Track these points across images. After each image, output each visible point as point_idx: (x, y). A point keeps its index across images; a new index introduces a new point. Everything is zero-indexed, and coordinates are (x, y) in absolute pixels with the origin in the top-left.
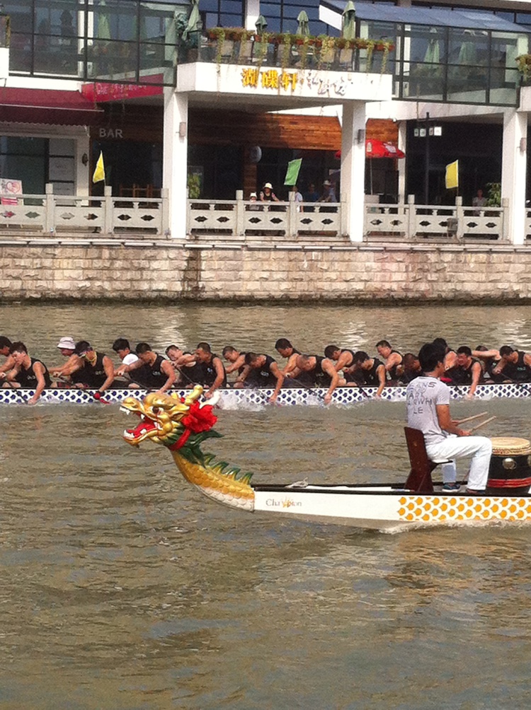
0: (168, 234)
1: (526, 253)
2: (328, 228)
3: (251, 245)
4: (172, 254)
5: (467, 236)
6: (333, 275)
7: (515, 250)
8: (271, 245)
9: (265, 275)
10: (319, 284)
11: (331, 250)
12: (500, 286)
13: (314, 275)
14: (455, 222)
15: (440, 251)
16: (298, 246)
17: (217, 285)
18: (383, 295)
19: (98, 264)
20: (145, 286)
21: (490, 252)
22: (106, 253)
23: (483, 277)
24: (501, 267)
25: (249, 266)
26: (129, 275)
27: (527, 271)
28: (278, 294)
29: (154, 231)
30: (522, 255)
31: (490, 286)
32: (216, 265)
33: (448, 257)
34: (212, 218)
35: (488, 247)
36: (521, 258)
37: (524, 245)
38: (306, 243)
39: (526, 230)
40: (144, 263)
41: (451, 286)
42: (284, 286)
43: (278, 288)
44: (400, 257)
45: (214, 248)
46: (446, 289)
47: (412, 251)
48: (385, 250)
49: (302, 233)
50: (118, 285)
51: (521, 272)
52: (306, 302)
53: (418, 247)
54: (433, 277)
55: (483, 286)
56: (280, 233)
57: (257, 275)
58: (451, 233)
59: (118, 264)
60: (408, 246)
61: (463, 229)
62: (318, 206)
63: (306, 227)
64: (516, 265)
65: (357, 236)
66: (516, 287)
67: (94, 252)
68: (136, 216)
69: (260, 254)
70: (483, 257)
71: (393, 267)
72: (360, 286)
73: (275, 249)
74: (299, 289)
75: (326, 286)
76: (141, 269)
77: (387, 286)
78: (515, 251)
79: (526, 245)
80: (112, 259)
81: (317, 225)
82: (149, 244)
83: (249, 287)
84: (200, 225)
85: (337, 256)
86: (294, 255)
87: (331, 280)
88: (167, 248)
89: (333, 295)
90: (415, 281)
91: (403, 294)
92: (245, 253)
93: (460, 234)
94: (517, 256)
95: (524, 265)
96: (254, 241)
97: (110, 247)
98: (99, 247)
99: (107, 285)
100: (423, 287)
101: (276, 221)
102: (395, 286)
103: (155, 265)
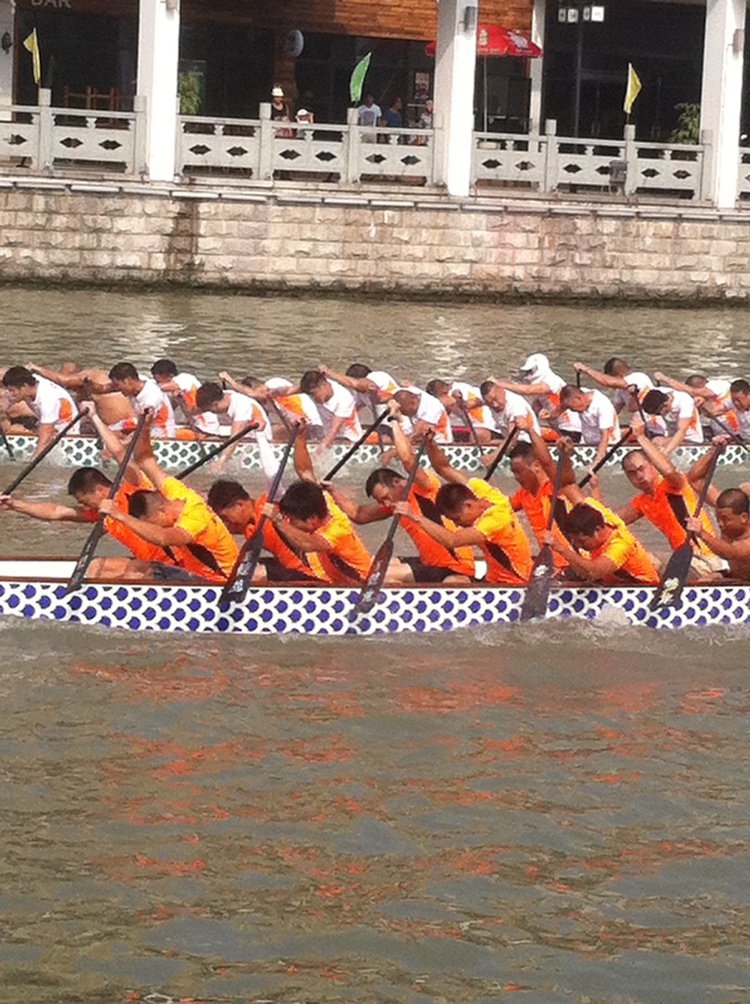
0: (144, 172)
1: (739, 222)
2: (411, 171)
3: (283, 195)
4: (151, 206)
5: (641, 191)
6: (419, 251)
7: (721, 216)
8: (316, 197)
9: (306, 246)
10: (396, 265)
11: (416, 207)
12: (694, 276)
13: (387, 250)
14: (623, 167)
15: (596, 216)
16: (362, 199)
17: (225, 261)
18: (500, 287)
19: (25, 219)
20: (103, 259)
21: (679, 219)
22: (40, 202)
23: (667, 261)
24: (696, 245)
25: (277, 230)
26: (77, 240)
27: (740, 252)
28: (325, 280)
29: (120, 167)
30: (731, 227)
31: (677, 276)
32: (224, 227)
33: (609, 226)
34: (219, 149)
35: (674, 212)
36: (730, 232)
37: (736, 209)
38: (374, 194)
39: (739, 185)
40: (103, 221)
41: (612, 274)
42: (337, 266)
43: (327, 269)
44: (530, 222)
45: (220, 199)
46: (605, 279)
47: (551, 214)
48: (506, 211)
49: (367, 179)
50: (58, 256)
51: (730, 255)
52: (373, 294)
53: (562, 207)
54: (583, 258)
55: (666, 277)
56: (332, 177)
57: (293, 247)
58: (616, 186)
59: (59, 221)
60: (543, 206)
61: (635, 179)
62: (395, 134)
63: (374, 169)
64: (721, 242)
65: (459, 185)
66: (720, 280)
67: (19, 200)
68: (91, 141)
69: (296, 212)
70: (667, 227)
71: (518, 239)
72: (461, 270)
73: (324, 204)
74: (362, 272)
75: (406, 268)
76: (98, 231)
77: (507, 271)
78: (721, 219)
79: (739, 209)
80: (49, 212)
81: (392, 166)
82: (112, 188)
83: (277, 266)
84: (197, 160)
85: (424, 218)
86: (354, 215)
87: (415, 259)
88: (141, 196)
89: (417, 284)
90: (554, 264)
91: (532, 286)
92: (274, 209)
93: (630, 186)
94: (723, 227)
95: (735, 244)
96: (288, 190)
97: (46, 191)
98: (28, 190)
99: (40, 256)
100: (567, 274)
101: (325, 156)
102: (520, 273)
103: (121, 224)
